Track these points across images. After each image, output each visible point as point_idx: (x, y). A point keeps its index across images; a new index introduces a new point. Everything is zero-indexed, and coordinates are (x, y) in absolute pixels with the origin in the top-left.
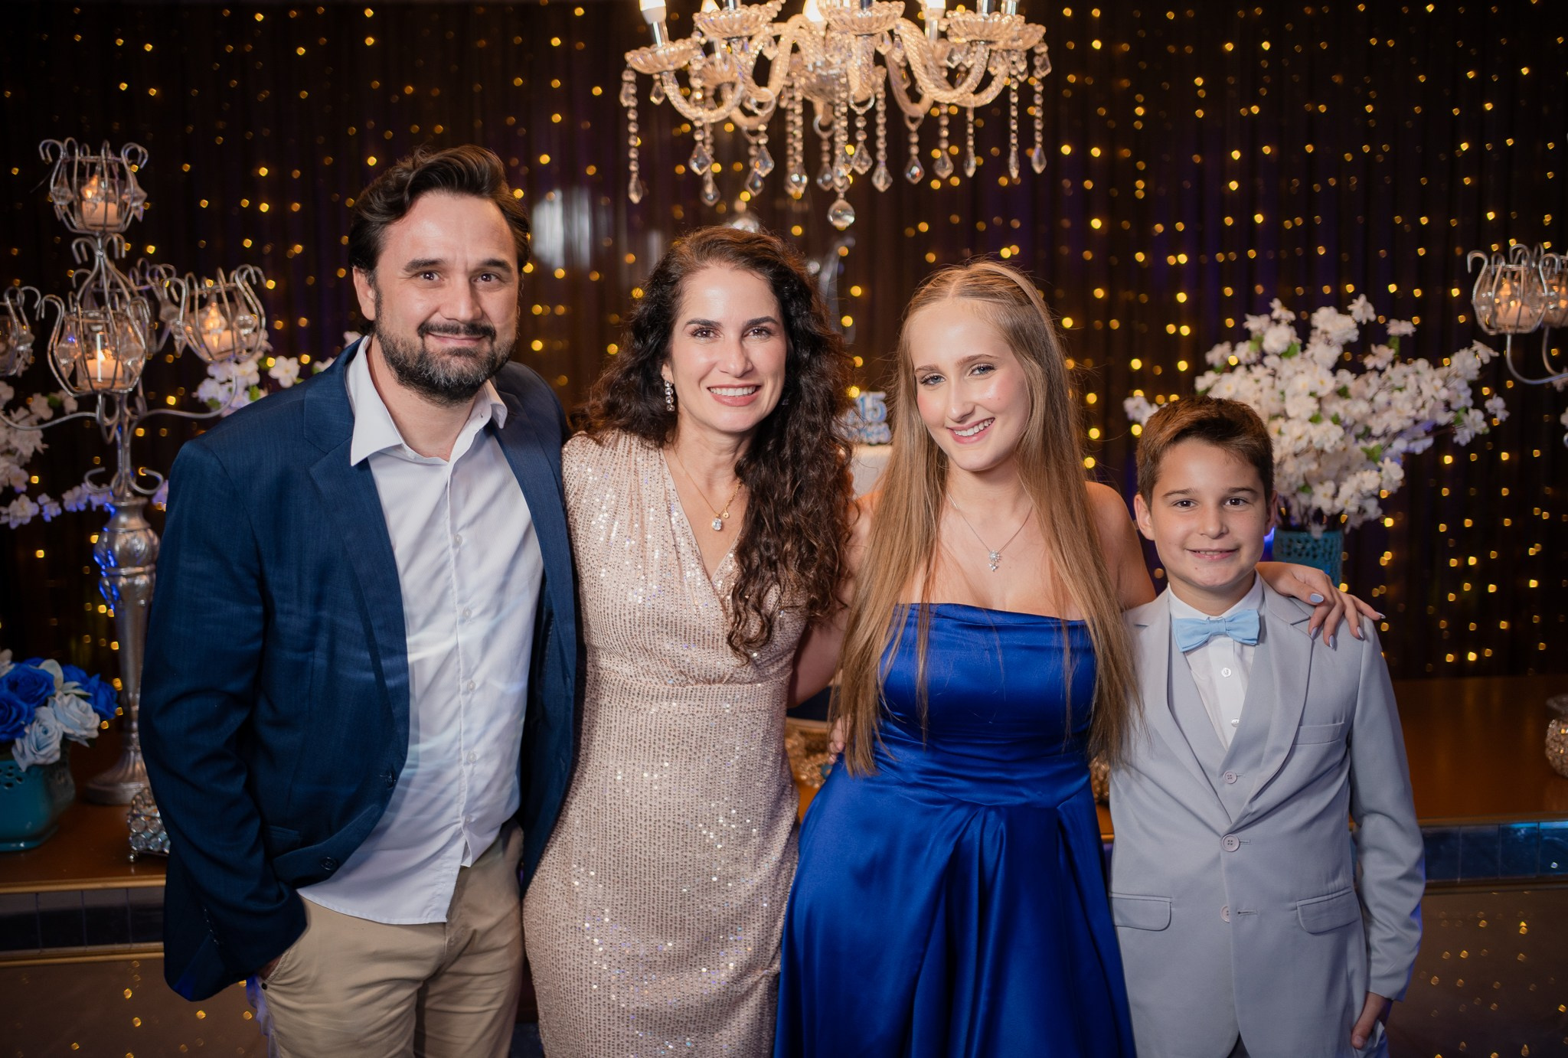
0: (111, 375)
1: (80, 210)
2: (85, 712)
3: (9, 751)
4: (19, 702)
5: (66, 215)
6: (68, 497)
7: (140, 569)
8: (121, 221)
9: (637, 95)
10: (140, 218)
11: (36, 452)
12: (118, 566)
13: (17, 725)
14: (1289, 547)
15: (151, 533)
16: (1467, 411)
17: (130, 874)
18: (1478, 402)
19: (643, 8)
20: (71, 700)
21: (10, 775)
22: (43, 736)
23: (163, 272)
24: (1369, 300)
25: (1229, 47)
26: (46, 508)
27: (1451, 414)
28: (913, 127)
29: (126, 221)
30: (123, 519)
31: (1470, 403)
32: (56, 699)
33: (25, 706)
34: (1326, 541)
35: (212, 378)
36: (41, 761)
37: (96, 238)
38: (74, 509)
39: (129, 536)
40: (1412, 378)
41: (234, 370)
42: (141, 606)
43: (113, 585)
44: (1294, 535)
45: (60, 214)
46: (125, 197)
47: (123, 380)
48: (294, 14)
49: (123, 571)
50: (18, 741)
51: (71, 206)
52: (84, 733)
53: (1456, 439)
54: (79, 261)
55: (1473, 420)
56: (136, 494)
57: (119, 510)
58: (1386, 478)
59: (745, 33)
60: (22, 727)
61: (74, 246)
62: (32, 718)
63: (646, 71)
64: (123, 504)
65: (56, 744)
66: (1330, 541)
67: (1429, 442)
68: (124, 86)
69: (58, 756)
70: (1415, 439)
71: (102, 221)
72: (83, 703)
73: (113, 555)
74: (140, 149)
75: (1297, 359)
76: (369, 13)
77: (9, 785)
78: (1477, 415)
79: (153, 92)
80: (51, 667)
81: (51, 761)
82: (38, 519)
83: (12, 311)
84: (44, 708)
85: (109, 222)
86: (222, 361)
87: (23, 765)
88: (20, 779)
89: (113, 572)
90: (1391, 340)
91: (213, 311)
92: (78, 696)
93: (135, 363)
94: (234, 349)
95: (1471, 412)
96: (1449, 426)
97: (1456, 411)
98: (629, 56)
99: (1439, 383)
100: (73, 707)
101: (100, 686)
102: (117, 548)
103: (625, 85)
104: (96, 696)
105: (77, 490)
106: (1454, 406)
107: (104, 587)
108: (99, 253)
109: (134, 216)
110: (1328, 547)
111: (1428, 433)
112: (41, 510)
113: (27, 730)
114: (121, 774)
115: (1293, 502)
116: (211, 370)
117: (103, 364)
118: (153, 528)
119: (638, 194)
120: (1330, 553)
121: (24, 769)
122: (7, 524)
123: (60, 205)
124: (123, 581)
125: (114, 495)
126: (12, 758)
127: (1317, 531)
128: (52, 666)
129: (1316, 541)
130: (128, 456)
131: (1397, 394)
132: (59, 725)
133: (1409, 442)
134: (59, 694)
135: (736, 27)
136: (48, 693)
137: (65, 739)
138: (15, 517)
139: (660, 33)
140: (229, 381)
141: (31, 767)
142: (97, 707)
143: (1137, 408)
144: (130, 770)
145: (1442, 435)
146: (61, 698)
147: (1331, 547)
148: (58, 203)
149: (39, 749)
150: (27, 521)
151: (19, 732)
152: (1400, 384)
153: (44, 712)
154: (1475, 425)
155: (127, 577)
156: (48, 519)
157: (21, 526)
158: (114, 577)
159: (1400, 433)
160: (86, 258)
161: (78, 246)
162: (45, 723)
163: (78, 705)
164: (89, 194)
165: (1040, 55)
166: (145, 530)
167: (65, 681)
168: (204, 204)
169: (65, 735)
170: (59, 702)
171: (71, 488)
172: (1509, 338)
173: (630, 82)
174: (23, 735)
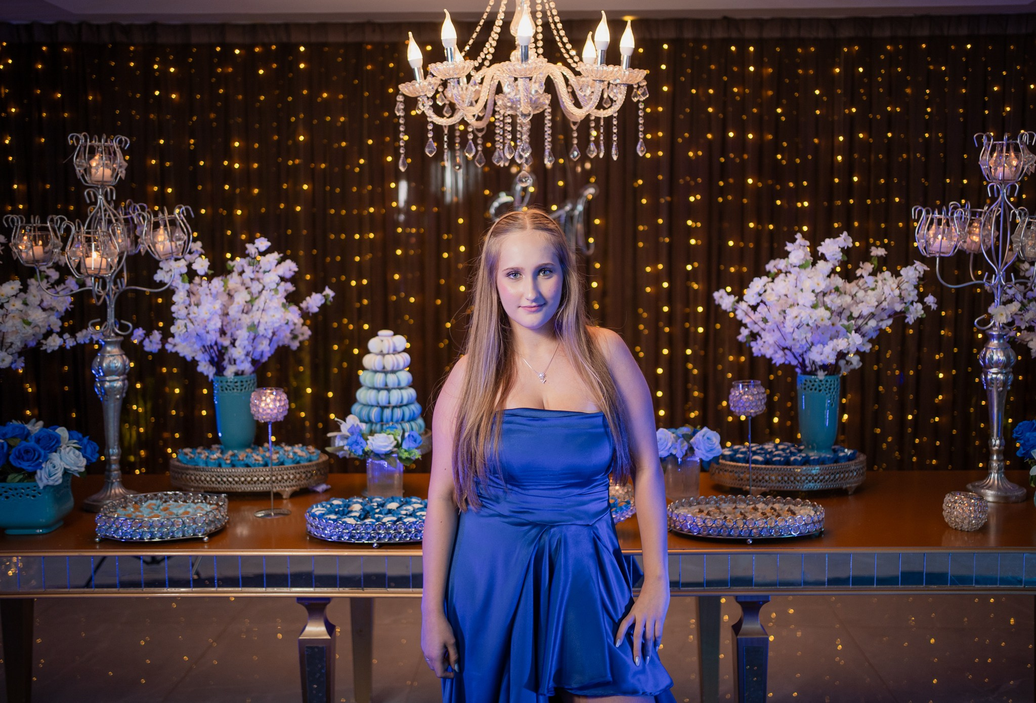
0: (98, 267)
1: (90, 173)
2: (78, 457)
3: (34, 478)
4: (40, 449)
5: (83, 176)
6: (79, 335)
7: (117, 378)
8: (113, 179)
9: (404, 110)
10: (123, 178)
11: (67, 309)
12: (105, 375)
13: (37, 462)
14: (805, 384)
15: (124, 357)
16: (912, 303)
17: (96, 549)
18: (921, 298)
19: (409, 60)
20: (70, 450)
21: (34, 490)
22: (52, 469)
23: (139, 208)
24: (849, 235)
25: (837, 70)
26: (67, 341)
27: (903, 305)
28: (574, 128)
29: (116, 178)
30: (109, 349)
31: (916, 299)
32: (62, 449)
33: (43, 452)
34: (827, 381)
35: (162, 269)
36: (51, 483)
37: (99, 189)
38: (82, 342)
39: (111, 358)
40: (880, 283)
41: (173, 264)
42: (117, 399)
43: (102, 386)
44: (808, 377)
45: (79, 176)
46: (115, 166)
47: (106, 269)
48: (257, 50)
49: (108, 378)
50: (38, 471)
51: (85, 170)
52: (77, 469)
53: (906, 321)
54: (88, 201)
55: (916, 309)
56: (117, 335)
57: (107, 343)
58: (851, 343)
59: (455, 76)
60: (41, 463)
61: (85, 193)
62: (46, 459)
63: (410, 95)
64: (109, 340)
65: (60, 474)
66: (829, 380)
67: (890, 322)
68: (157, 93)
69: (60, 481)
70: (882, 320)
71: (101, 179)
72: (77, 452)
73: (101, 369)
74: (123, 138)
75: (809, 270)
76: (302, 49)
77: (34, 496)
78: (920, 306)
79: (174, 96)
80: (62, 432)
81: (57, 483)
82: (62, 348)
83: (50, 229)
84: (54, 454)
85: (105, 179)
86: (167, 260)
87: (41, 486)
88: (40, 493)
89: (102, 379)
90: (873, 259)
91: (161, 230)
92: (74, 447)
93: (112, 260)
94: (172, 253)
95: (914, 303)
96: (901, 312)
97: (906, 303)
98: (400, 87)
99: (895, 286)
100: (71, 453)
101: (88, 443)
102: (104, 365)
103: (398, 104)
104: (85, 448)
105: (84, 331)
106: (905, 301)
107: (97, 387)
108: (100, 197)
109: (120, 177)
110: (828, 385)
111: (890, 317)
112: (65, 342)
113: (43, 465)
114: (103, 496)
115: (805, 356)
116: (161, 265)
117: (95, 260)
118: (126, 354)
119: (404, 167)
120: (830, 389)
121: (41, 487)
122: (46, 350)
123: (79, 171)
124: (107, 385)
125: (103, 335)
126: (35, 481)
127: (821, 375)
128: (63, 430)
129: (821, 381)
130: (113, 312)
131: (870, 292)
132: (62, 463)
133: (878, 322)
134: (64, 446)
135: (451, 72)
136: (56, 446)
137: (66, 472)
138: (50, 346)
139: (419, 74)
140: (171, 270)
141: (46, 487)
142: (87, 455)
143: (721, 297)
144: (108, 494)
145: (899, 318)
146: (65, 448)
147: (831, 385)
148: (77, 169)
149: (50, 476)
150: (56, 348)
151: (39, 466)
152: (873, 286)
153: (55, 457)
154: (917, 312)
155: (110, 381)
156: (68, 347)
157: (53, 351)
158: (103, 382)
159: (872, 316)
160: (93, 200)
161: (89, 194)
162: (54, 462)
163: (74, 453)
164: (94, 164)
165: (642, 87)
166: (121, 355)
167: (69, 440)
168: (202, 163)
169: (65, 469)
170: (63, 451)
171: (81, 330)
172: (938, 259)
173: (401, 102)
174: (41, 469)
